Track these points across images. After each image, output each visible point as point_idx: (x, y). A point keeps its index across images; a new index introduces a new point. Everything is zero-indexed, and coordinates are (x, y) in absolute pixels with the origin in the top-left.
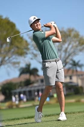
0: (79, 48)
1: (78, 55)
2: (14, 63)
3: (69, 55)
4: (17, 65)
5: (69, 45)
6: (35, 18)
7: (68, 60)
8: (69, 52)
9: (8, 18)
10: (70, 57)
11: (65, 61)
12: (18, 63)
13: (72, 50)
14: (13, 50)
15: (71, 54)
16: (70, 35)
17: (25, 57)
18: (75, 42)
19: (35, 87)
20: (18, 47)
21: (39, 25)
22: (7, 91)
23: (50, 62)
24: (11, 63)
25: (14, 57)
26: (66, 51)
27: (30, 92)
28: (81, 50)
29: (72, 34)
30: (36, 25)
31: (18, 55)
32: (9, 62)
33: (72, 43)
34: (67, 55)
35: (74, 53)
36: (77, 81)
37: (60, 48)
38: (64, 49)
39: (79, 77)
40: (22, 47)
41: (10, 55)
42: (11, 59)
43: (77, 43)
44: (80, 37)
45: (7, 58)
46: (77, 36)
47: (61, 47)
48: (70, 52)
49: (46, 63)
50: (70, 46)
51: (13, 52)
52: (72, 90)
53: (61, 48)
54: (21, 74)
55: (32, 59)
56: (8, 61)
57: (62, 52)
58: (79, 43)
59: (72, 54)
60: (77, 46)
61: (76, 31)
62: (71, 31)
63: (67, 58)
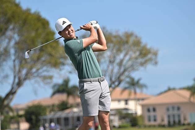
0: (140, 60)
1: (137, 70)
2: (45, 78)
3: (125, 70)
4: (49, 81)
5: (125, 55)
6: (64, 23)
7: (122, 78)
8: (125, 66)
9: (39, 13)
10: (126, 73)
11: (119, 78)
12: (51, 78)
13: (130, 63)
14: (43, 59)
15: (127, 69)
16: (127, 42)
17: (61, 70)
18: (135, 52)
19: (74, 113)
20: (51, 55)
21: (72, 31)
22: (34, 117)
23: (91, 82)
24: (40, 77)
25: (45, 68)
26: (120, 64)
27: (66, 119)
28: (142, 64)
29: (131, 40)
30: (67, 32)
31: (51, 66)
32: (38, 76)
33: (130, 53)
34: (122, 69)
35: (133, 68)
36: (136, 107)
37: (112, 59)
38: (118, 61)
39: (138, 102)
40: (58, 55)
41: (39, 65)
42: (40, 71)
43: (138, 53)
44: (142, 45)
45: (34, 70)
46: (137, 43)
47: (114, 57)
48: (127, 66)
49: (85, 83)
50: (127, 58)
51: (44, 61)
52: (128, 120)
53: (114, 59)
54: (54, 94)
55: (70, 72)
56: (36, 74)
57: (115, 64)
58: (141, 54)
59: (130, 69)
60: (136, 58)
61: (136, 37)
62: (129, 35)
63: (122, 74)
